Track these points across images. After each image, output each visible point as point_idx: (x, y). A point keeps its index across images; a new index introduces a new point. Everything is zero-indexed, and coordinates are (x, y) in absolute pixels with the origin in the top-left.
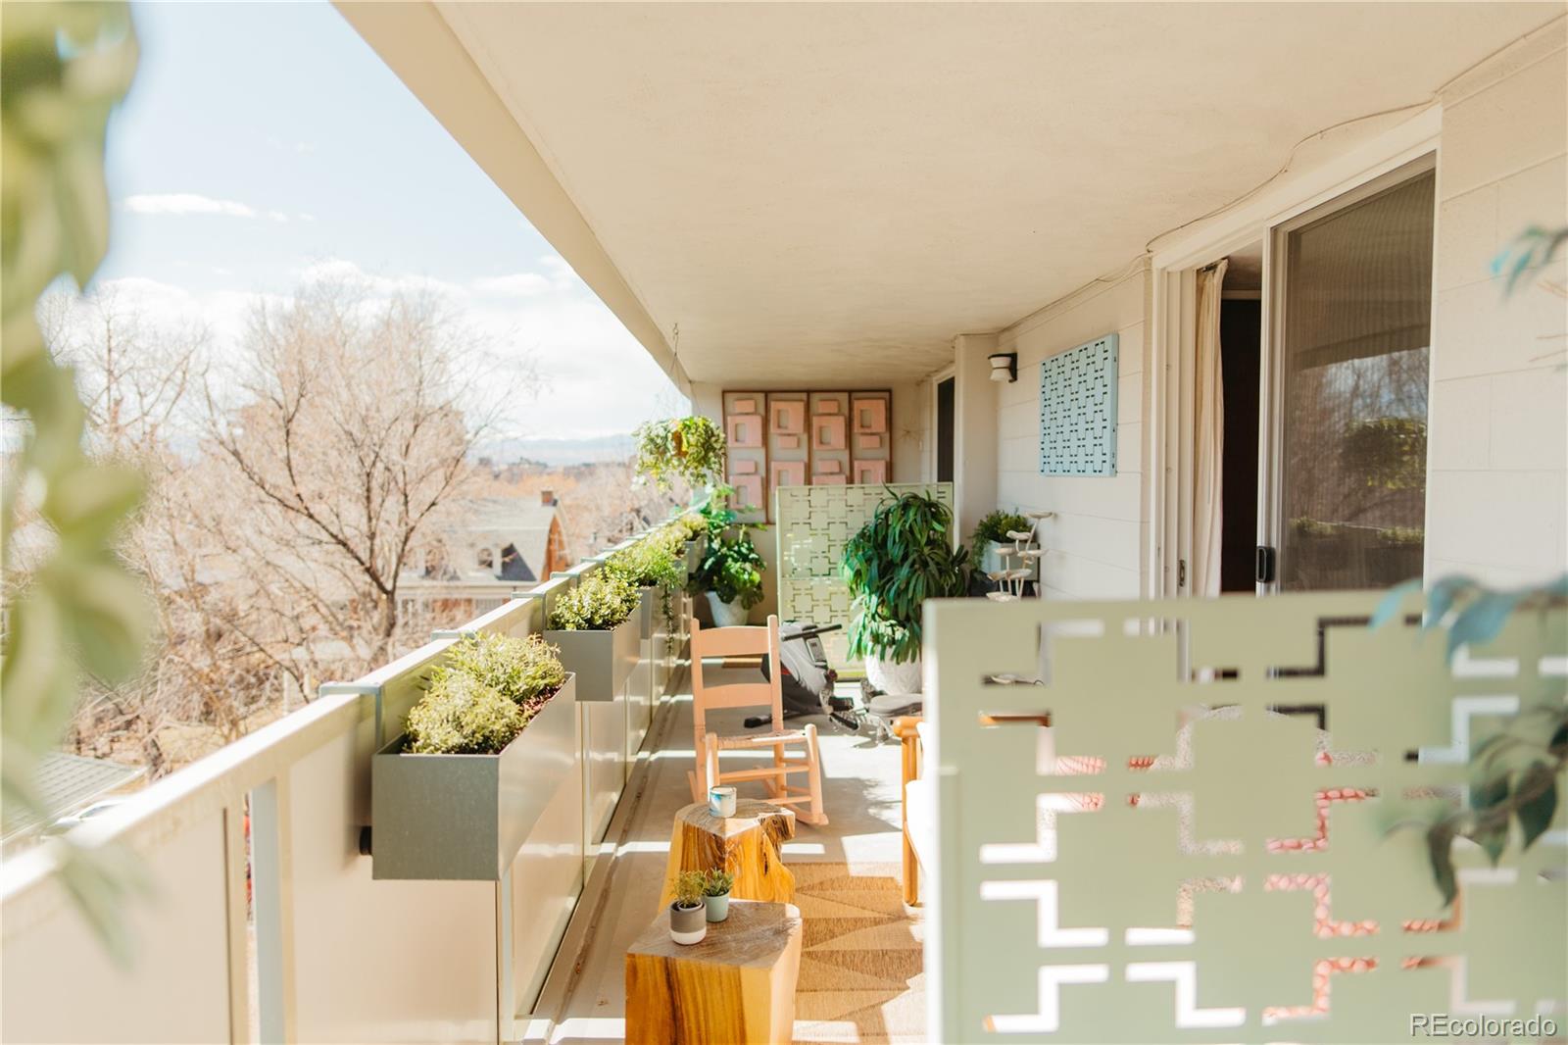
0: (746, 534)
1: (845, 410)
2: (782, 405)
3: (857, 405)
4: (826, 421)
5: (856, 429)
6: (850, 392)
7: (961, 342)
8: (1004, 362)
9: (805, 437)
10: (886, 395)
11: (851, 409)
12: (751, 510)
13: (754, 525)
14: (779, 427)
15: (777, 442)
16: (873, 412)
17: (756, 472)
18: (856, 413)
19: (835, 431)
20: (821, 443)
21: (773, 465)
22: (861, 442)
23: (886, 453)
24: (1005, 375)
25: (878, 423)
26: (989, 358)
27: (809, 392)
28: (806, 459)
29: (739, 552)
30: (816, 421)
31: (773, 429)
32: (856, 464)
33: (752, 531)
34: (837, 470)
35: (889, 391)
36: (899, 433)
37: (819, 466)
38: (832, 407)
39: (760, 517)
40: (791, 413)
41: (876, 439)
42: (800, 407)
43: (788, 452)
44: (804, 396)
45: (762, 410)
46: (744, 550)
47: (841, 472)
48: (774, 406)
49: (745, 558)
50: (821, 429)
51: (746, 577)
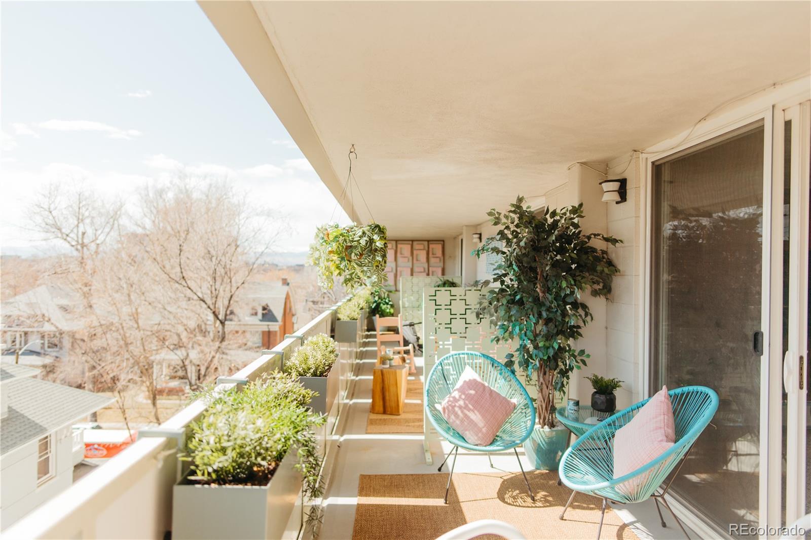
0: (388, 295)
1: (427, 248)
2: (402, 246)
3: (431, 246)
4: (419, 252)
5: (431, 255)
6: (428, 241)
8: (478, 236)
9: (411, 258)
10: (442, 242)
11: (428, 248)
12: (390, 286)
13: (391, 292)
14: (401, 254)
15: (400, 260)
16: (437, 249)
17: (392, 271)
18: (430, 249)
19: (422, 255)
20: (417, 260)
21: (398, 269)
22: (432, 260)
23: (442, 264)
25: (439, 252)
26: (473, 234)
27: (412, 241)
28: (411, 266)
29: (385, 302)
30: (415, 252)
31: (399, 255)
32: (430, 269)
33: (390, 294)
34: (423, 270)
35: (443, 241)
36: (447, 257)
37: (416, 269)
38: (421, 247)
39: (393, 289)
40: (405, 249)
41: (438, 259)
42: (409, 246)
43: (404, 263)
44: (411, 242)
45: (394, 247)
46: (387, 301)
47: (424, 271)
48: (399, 246)
49: (387, 304)
50: (417, 255)
51: (388, 311)
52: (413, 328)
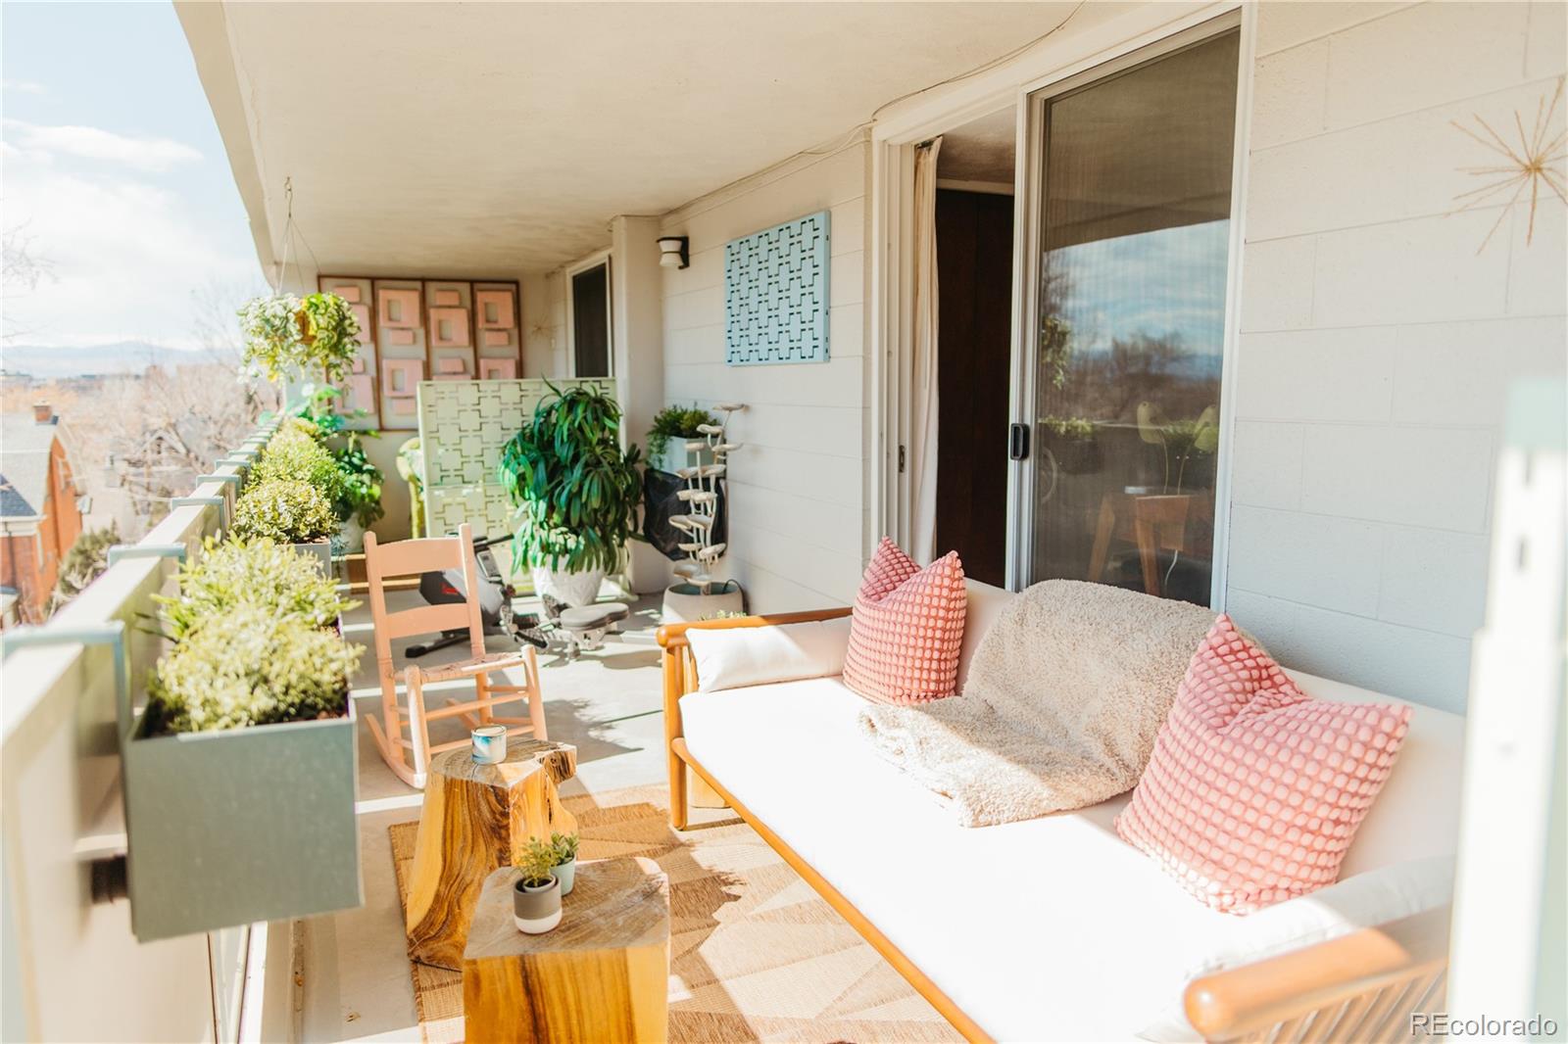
0: (357, 442)
1: (468, 303)
2: (392, 295)
3: (481, 297)
4: (444, 314)
5: (481, 324)
6: (472, 282)
7: (620, 226)
8: (675, 246)
9: (421, 332)
10: (513, 287)
11: (473, 301)
12: (361, 415)
13: (365, 433)
14: (390, 319)
15: (387, 336)
16: (500, 305)
17: (364, 371)
18: (480, 306)
19: (456, 325)
20: (441, 338)
21: (385, 364)
22: (487, 339)
23: (514, 350)
24: (677, 260)
25: (506, 318)
26: (658, 241)
27: (424, 280)
28: (424, 357)
29: (350, 463)
30: (434, 314)
31: (382, 322)
32: (482, 362)
33: (364, 439)
34: (460, 369)
35: (516, 283)
36: (528, 329)
37: (438, 365)
38: (451, 299)
39: (372, 423)
40: (404, 304)
41: (504, 335)
42: (415, 297)
43: (402, 349)
44: (418, 285)
45: (368, 299)
46: (356, 461)
47: (465, 372)
48: (383, 295)
49: (359, 470)
50: (440, 323)
51: (364, 490)
52: (485, 558)
